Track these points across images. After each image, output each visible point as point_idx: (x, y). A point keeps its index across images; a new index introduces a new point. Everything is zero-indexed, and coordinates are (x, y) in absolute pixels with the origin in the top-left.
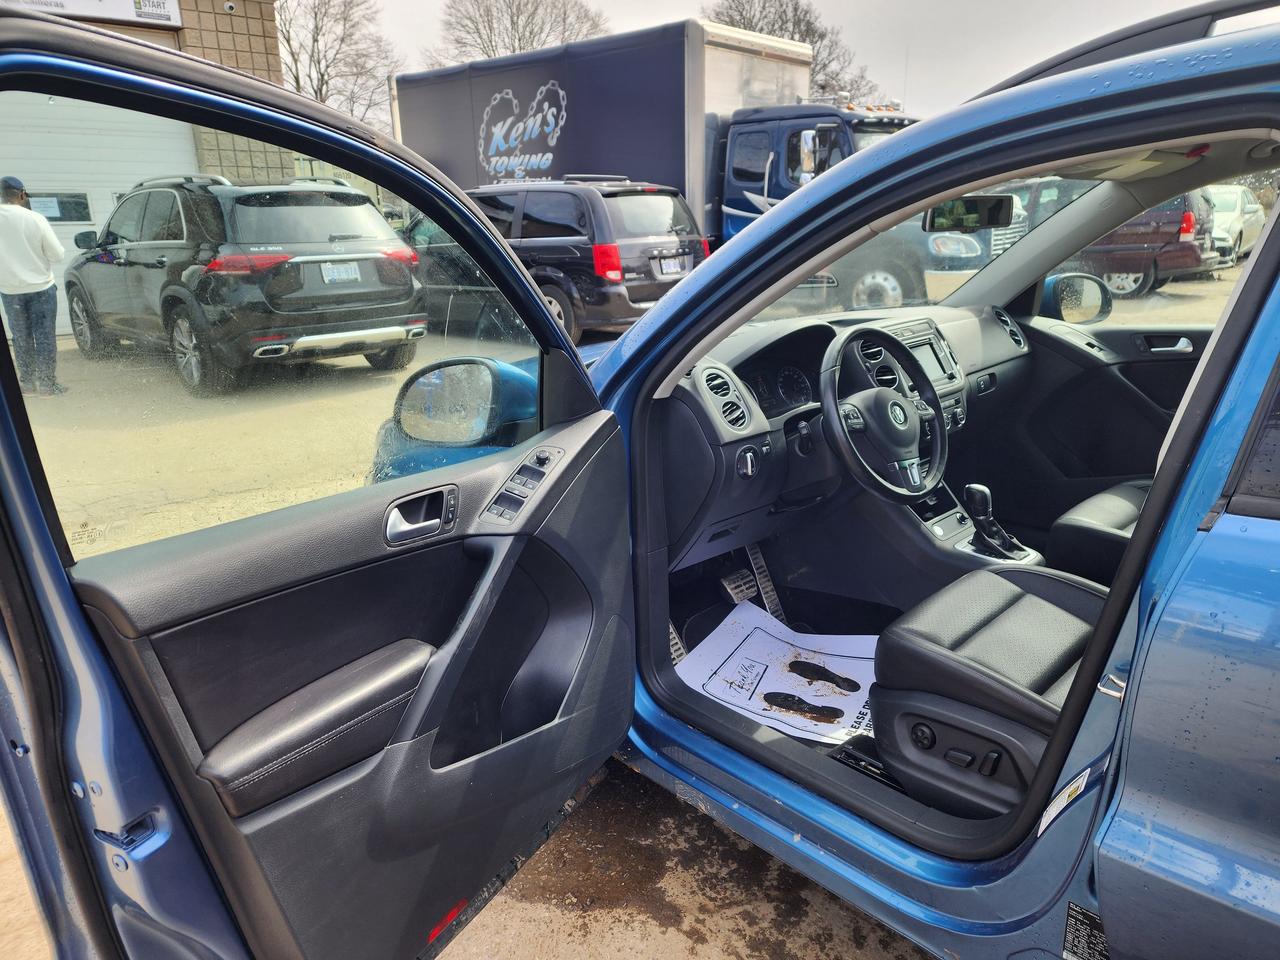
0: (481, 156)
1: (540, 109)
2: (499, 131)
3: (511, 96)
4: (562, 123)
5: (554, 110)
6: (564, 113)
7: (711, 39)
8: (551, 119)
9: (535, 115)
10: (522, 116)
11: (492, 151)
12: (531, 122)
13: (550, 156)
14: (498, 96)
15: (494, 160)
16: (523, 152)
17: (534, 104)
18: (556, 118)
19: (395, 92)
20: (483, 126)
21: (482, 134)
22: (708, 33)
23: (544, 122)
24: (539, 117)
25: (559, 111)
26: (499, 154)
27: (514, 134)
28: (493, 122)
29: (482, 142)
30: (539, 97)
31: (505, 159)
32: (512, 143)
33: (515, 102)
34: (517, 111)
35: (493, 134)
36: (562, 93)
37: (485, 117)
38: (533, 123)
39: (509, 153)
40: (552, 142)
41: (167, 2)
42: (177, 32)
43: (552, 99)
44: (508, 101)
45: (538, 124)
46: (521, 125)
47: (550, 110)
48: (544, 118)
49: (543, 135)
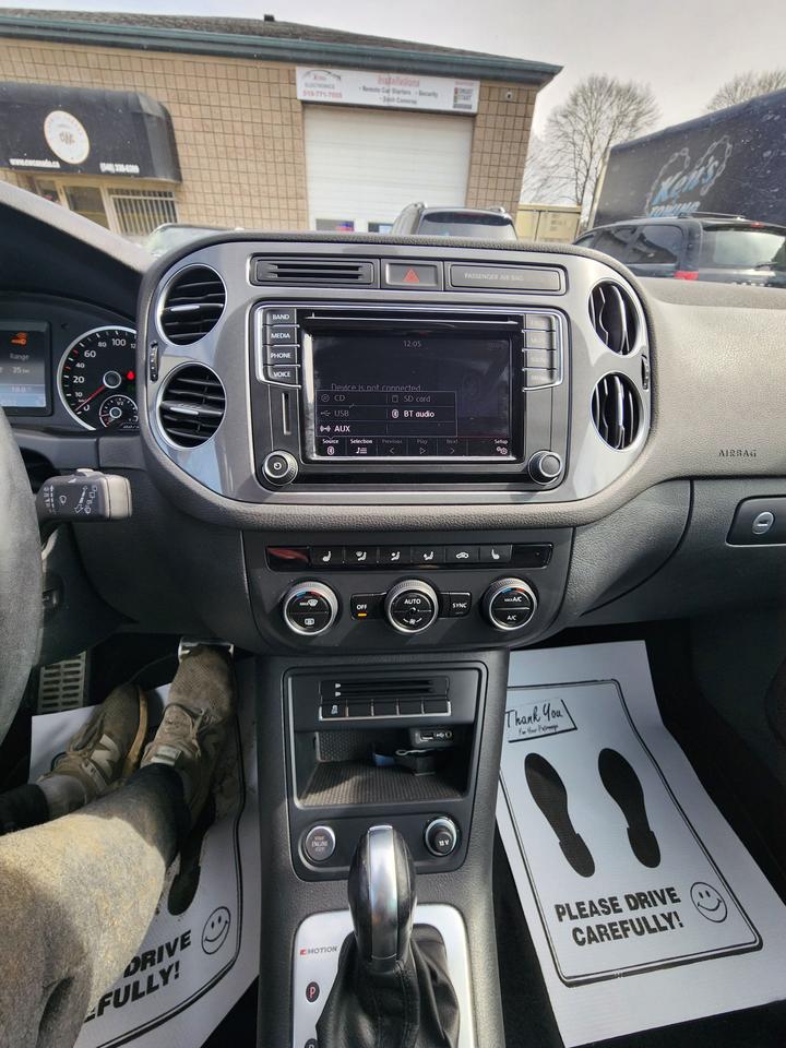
0: (647, 206)
1: (705, 163)
2: (666, 185)
3: (686, 154)
4: (718, 174)
5: (716, 163)
6: (724, 166)
8: (710, 171)
9: (699, 169)
10: (687, 172)
11: (656, 201)
12: (694, 174)
14: (677, 154)
16: (678, 202)
17: (702, 159)
18: (715, 169)
19: (607, 159)
20: (657, 181)
21: (653, 188)
23: (705, 175)
24: (703, 169)
25: (720, 163)
26: (660, 204)
27: (676, 187)
28: (665, 177)
29: (651, 194)
30: (708, 152)
31: (663, 207)
32: (673, 194)
33: (688, 158)
34: (686, 166)
35: (661, 188)
36: (729, 146)
37: (661, 174)
38: (695, 176)
39: (666, 203)
40: (704, 192)
41: (472, 96)
42: (473, 116)
43: (718, 153)
44: (682, 158)
45: (699, 176)
46: (685, 178)
47: (713, 163)
48: (706, 171)
49: (700, 186)
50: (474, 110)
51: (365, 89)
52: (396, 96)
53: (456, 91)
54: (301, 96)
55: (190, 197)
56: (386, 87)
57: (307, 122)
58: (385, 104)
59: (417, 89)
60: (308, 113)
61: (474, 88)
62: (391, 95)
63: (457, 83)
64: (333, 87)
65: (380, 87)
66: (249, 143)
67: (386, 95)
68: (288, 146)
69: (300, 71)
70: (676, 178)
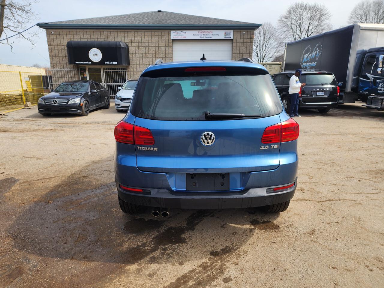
0: (301, 63)
1: (316, 50)
2: (306, 56)
4: (320, 54)
5: (319, 50)
6: (321, 51)
7: (362, 29)
8: (318, 52)
9: (314, 52)
10: (311, 53)
11: (303, 62)
12: (313, 53)
13: (316, 63)
14: (307, 47)
15: (303, 64)
16: (310, 62)
17: (315, 49)
18: (319, 52)
19: (286, 47)
20: (303, 55)
21: (302, 57)
22: (361, 27)
23: (316, 54)
24: (315, 52)
25: (320, 51)
26: (305, 62)
27: (309, 57)
28: (305, 54)
29: (302, 59)
30: (316, 47)
31: (306, 64)
32: (308, 59)
33: (311, 48)
34: (310, 51)
35: (304, 57)
36: (321, 46)
37: (303, 53)
38: (314, 54)
39: (307, 62)
40: (317, 59)
41: (231, 34)
42: (232, 40)
43: (319, 47)
44: (309, 49)
45: (315, 54)
46: (311, 55)
47: (318, 51)
48: (316, 52)
49: (315, 57)
50: (232, 38)
51: (193, 35)
52: (204, 36)
53: (225, 33)
54: (172, 38)
55: (132, 69)
56: (201, 34)
57: (174, 45)
58: (201, 39)
59: (212, 34)
60: (174, 43)
61: (232, 32)
62: (203, 36)
63: (225, 31)
64: (183, 35)
65: (199, 34)
66: (154, 52)
67: (201, 36)
68: (167, 52)
69: (172, 32)
70: (308, 55)
